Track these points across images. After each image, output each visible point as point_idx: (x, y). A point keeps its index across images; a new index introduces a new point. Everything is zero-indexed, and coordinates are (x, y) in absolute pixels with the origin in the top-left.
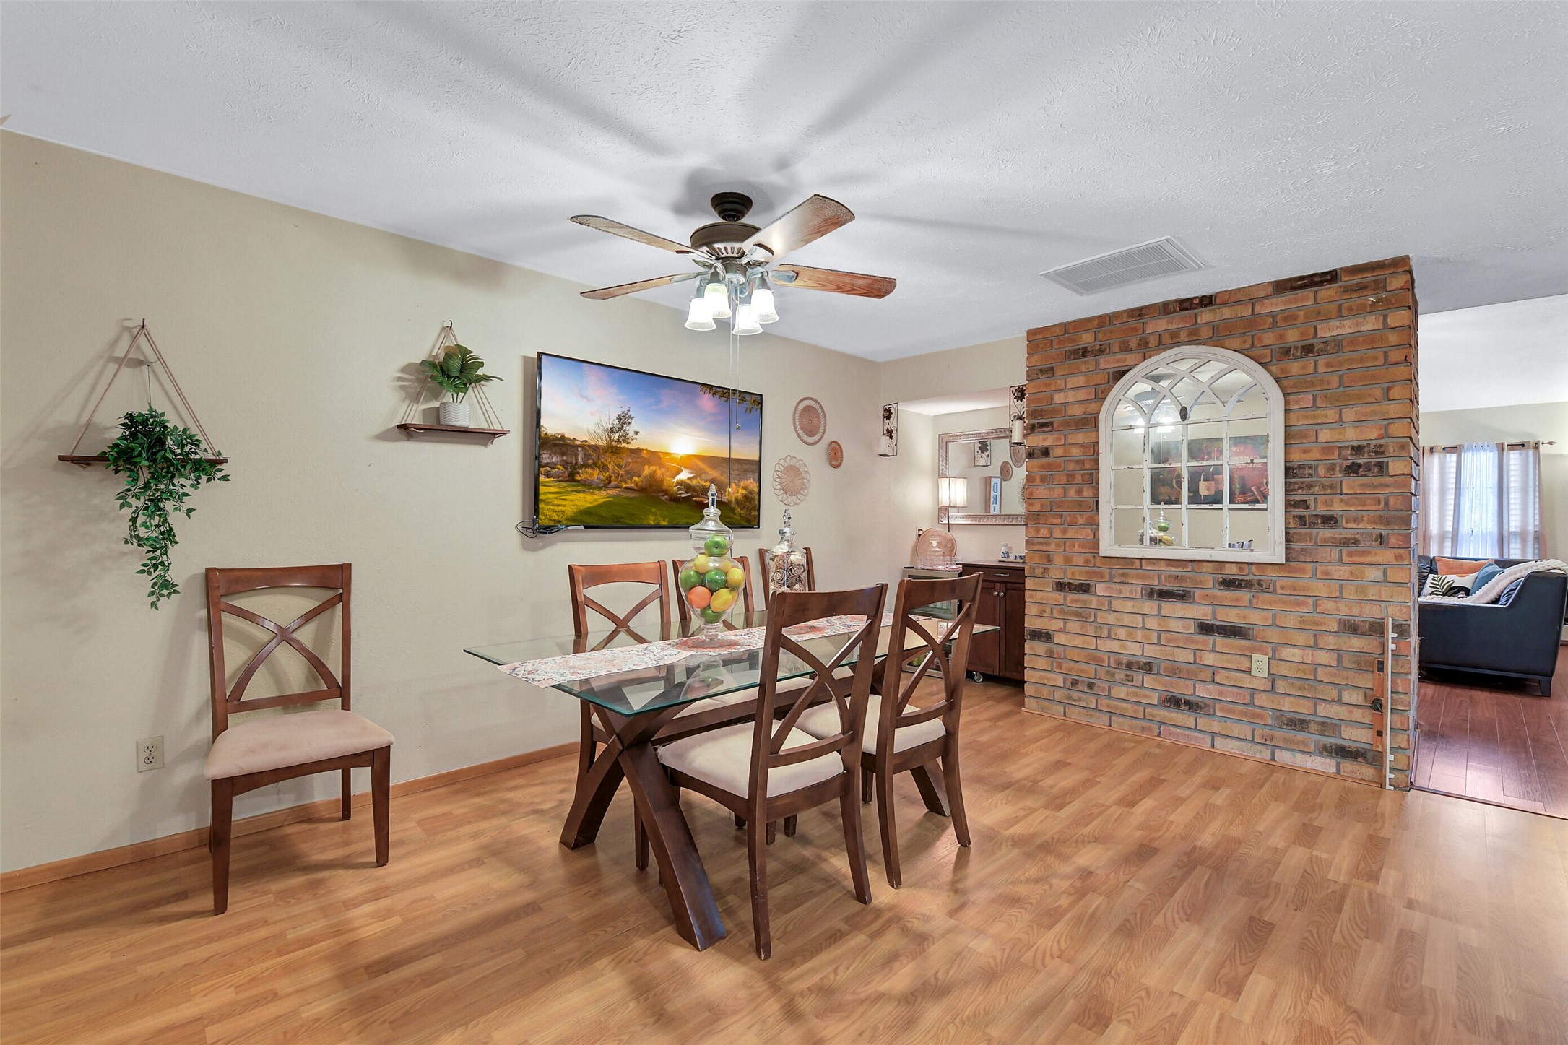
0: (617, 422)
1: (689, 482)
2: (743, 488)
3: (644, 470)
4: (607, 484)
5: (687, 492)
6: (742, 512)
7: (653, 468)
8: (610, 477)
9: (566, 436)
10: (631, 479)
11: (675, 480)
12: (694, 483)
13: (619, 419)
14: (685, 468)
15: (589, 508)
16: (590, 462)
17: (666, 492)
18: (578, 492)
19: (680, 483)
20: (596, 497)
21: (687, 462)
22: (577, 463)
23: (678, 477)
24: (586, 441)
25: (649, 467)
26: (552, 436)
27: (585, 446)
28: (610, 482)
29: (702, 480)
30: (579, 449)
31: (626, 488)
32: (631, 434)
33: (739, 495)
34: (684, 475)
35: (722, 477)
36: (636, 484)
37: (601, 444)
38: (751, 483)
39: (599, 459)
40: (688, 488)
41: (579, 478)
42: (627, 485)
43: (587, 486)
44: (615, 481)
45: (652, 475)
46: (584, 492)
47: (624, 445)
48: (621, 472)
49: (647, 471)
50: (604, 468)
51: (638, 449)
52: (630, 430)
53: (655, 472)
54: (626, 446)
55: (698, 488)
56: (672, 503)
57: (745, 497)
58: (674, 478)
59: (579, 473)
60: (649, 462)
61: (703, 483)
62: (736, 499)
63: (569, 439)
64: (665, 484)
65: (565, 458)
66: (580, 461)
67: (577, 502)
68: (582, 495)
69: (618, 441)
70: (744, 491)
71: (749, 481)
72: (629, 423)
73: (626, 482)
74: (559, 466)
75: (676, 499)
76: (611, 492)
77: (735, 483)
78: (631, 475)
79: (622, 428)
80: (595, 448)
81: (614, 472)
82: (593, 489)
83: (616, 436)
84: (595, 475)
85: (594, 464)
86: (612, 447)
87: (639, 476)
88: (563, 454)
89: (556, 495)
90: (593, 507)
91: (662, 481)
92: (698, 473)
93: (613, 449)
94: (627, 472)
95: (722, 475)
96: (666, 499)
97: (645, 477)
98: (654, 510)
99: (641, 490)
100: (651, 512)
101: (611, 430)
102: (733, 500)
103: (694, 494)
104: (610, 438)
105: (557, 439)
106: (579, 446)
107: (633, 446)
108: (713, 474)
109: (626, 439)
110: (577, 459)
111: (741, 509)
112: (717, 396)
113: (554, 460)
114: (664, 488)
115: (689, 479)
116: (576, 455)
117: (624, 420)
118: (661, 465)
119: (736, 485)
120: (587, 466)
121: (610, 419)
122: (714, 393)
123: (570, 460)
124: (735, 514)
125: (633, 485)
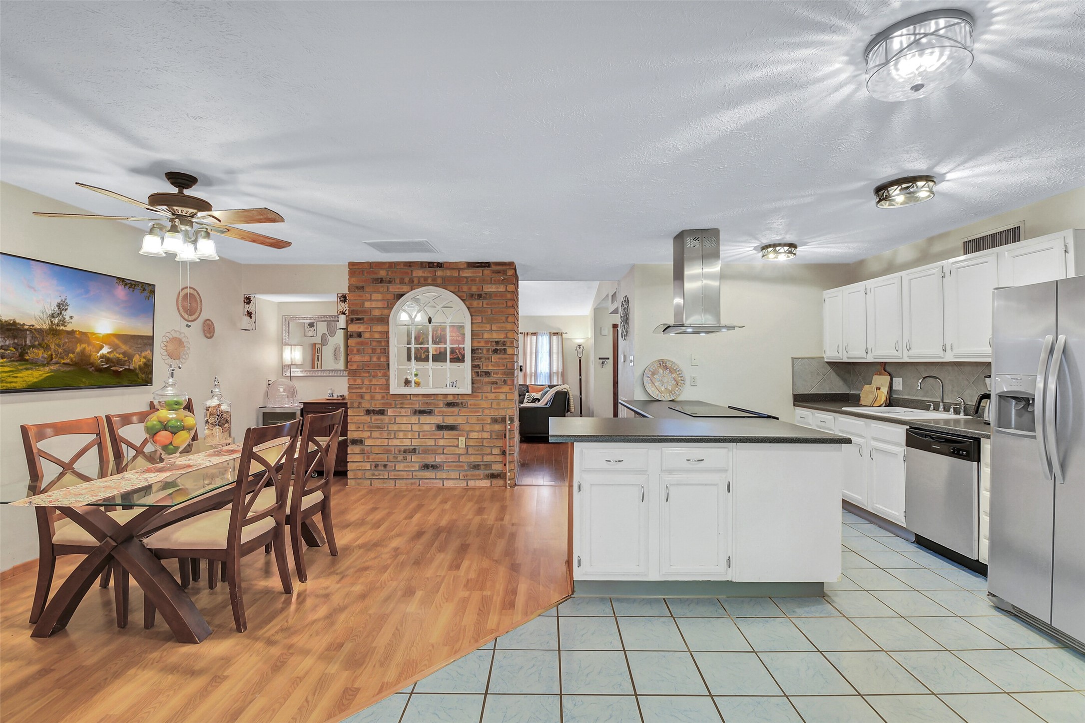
0: (57, 309)
1: (108, 355)
2: (144, 358)
3: (77, 348)
4: (49, 361)
5: (107, 364)
6: (143, 376)
7: (83, 346)
8: (52, 355)
9: (17, 321)
10: (67, 355)
11: (99, 355)
12: (111, 356)
13: (59, 306)
14: (106, 344)
15: (36, 382)
16: (37, 343)
17: (92, 365)
18: (27, 369)
19: (102, 357)
20: (41, 373)
21: (107, 339)
22: (26, 345)
23: (101, 352)
24: (33, 326)
25: (80, 345)
26: (6, 322)
27: (32, 330)
28: (52, 359)
29: (117, 353)
30: (28, 332)
31: (64, 363)
32: (67, 318)
33: (141, 363)
34: (105, 350)
35: (130, 350)
36: (71, 360)
37: (45, 327)
38: (148, 353)
39: (43, 340)
40: (107, 359)
41: (27, 357)
42: (65, 361)
43: (35, 364)
44: (56, 358)
45: (83, 351)
46: (31, 369)
47: (62, 328)
48: (60, 350)
49: (79, 349)
50: (47, 348)
51: (73, 330)
52: (67, 315)
53: (84, 350)
54: (64, 328)
55: (114, 360)
56: (96, 373)
57: (145, 364)
58: (98, 353)
59: (27, 353)
60: (80, 341)
61: (118, 355)
62: (139, 366)
63: (19, 324)
64: (92, 358)
65: (16, 341)
66: (28, 342)
67: (26, 379)
68: (30, 372)
69: (58, 325)
70: (144, 360)
71: (147, 352)
72: (66, 309)
73: (63, 358)
74: (11, 348)
75: (99, 370)
76: (52, 367)
77: (138, 354)
78: (67, 352)
79: (61, 313)
80: (40, 331)
81: (54, 351)
82: (39, 366)
83: (56, 321)
84: (40, 354)
85: (40, 345)
86: (54, 330)
87: (73, 353)
88: (14, 337)
89: (8, 374)
90: (38, 381)
91: (90, 355)
92: (115, 348)
93: (54, 332)
94: (64, 351)
95: (130, 349)
96: (93, 370)
97: (78, 353)
98: (84, 380)
99: (75, 364)
100: (82, 381)
101: (53, 316)
102: (137, 367)
103: (112, 364)
104: (52, 322)
105: (10, 324)
106: (27, 330)
107: (69, 328)
108: (124, 348)
109: (63, 322)
110: (26, 341)
111: (142, 374)
112: (127, 287)
113: (7, 343)
114: (91, 361)
115: (108, 353)
116: (25, 338)
117: (62, 307)
118: (89, 344)
119: (139, 355)
120: (33, 346)
121: (52, 307)
122: (126, 285)
123: (20, 343)
124: (139, 378)
125: (69, 361)
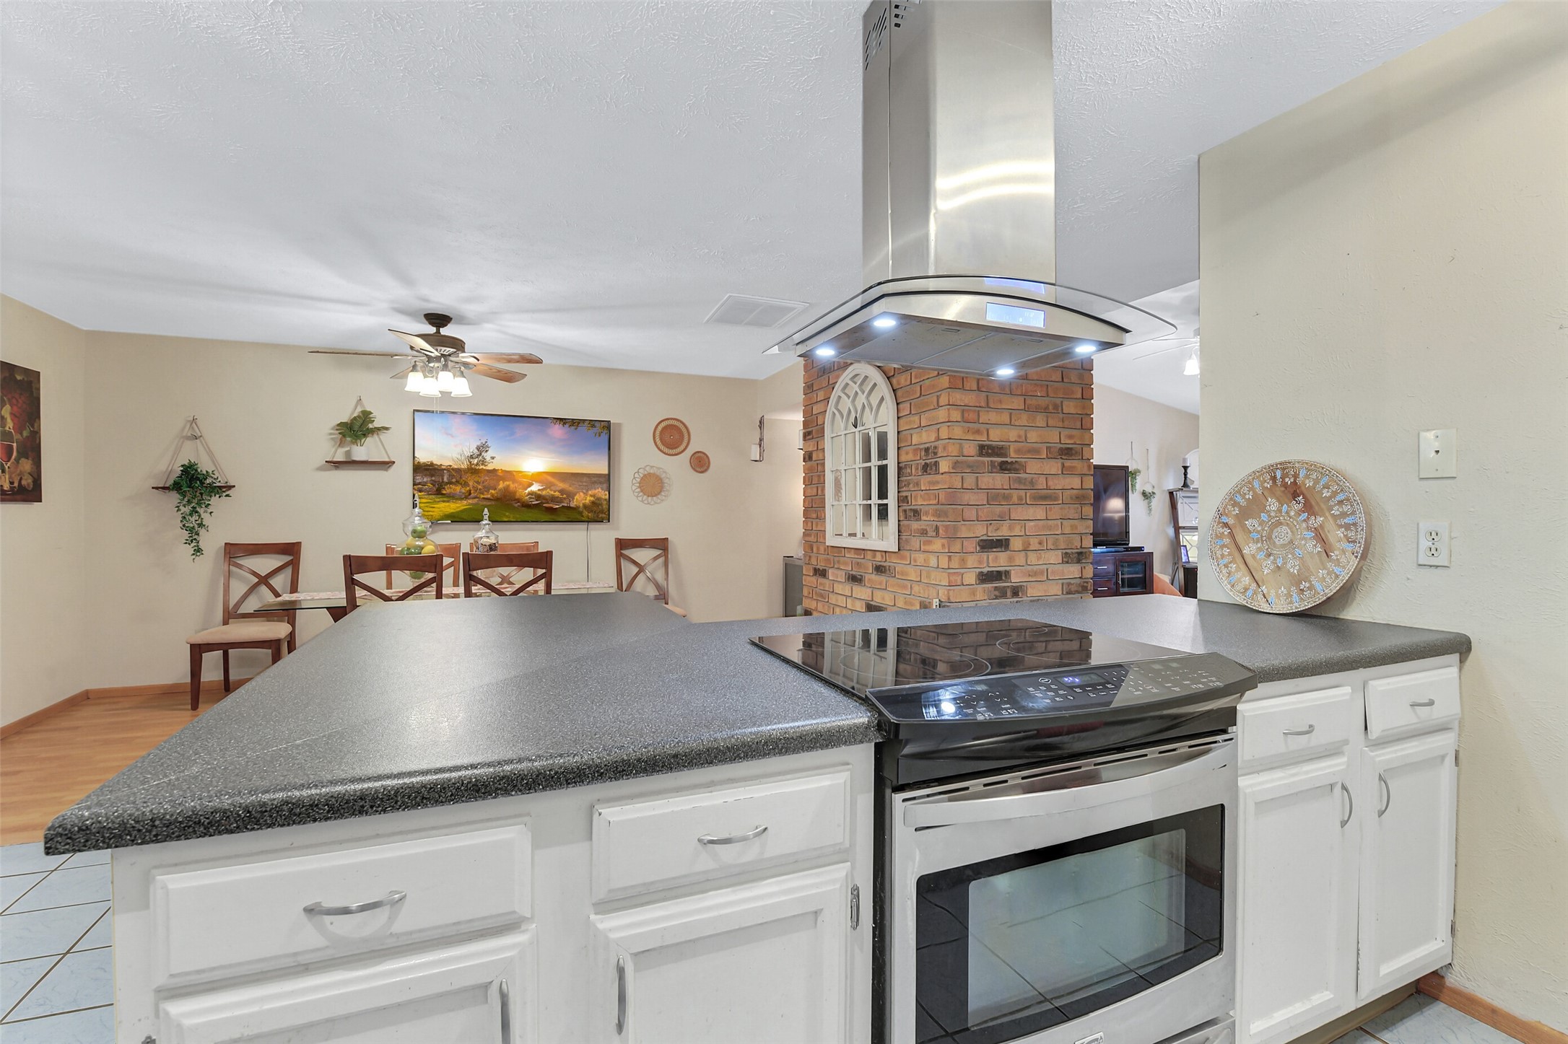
0: (476, 451)
1: (540, 492)
2: (591, 496)
3: (499, 485)
4: (468, 495)
5: (537, 500)
6: (590, 515)
7: (507, 483)
8: (470, 491)
9: (435, 463)
10: (488, 491)
11: (527, 491)
12: (544, 493)
13: (478, 448)
14: (536, 482)
15: (452, 513)
16: (454, 480)
17: (518, 500)
18: (444, 501)
19: (531, 493)
20: (458, 505)
21: (538, 477)
22: (443, 482)
23: (529, 489)
24: (450, 466)
25: (503, 483)
26: (424, 463)
27: (450, 470)
28: (470, 494)
29: (551, 490)
30: (445, 471)
31: (484, 498)
32: (488, 458)
33: (587, 501)
34: (535, 488)
35: (571, 488)
36: (492, 495)
37: (463, 467)
38: (601, 491)
39: (461, 478)
40: (538, 497)
41: (444, 492)
42: (485, 496)
43: (451, 497)
44: (474, 493)
45: (507, 488)
46: (448, 502)
47: (481, 467)
48: (480, 487)
49: (501, 485)
50: (466, 484)
51: (494, 469)
52: (487, 456)
53: (508, 486)
54: (484, 468)
55: (548, 497)
56: (523, 508)
57: (593, 503)
58: (526, 490)
59: (444, 488)
60: (504, 479)
61: (552, 493)
62: (584, 504)
63: (436, 465)
64: (518, 494)
65: (433, 478)
66: (445, 480)
67: (443, 509)
68: (447, 504)
69: (477, 464)
70: (592, 499)
71: (597, 491)
72: (487, 451)
73: (483, 494)
74: (429, 484)
75: (527, 506)
76: (470, 501)
78: (487, 489)
79: (480, 454)
80: (458, 470)
81: (473, 487)
82: (457, 499)
83: (476, 461)
84: (458, 489)
85: (457, 482)
86: (472, 469)
87: (495, 489)
88: (432, 476)
89: (427, 504)
90: (456, 512)
91: (515, 492)
92: (549, 485)
93: (473, 471)
94: (484, 487)
95: (570, 486)
96: (519, 506)
97: (500, 490)
98: (507, 514)
99: (497, 499)
100: (505, 515)
101: (472, 457)
102: (581, 505)
103: (544, 501)
104: (470, 462)
105: (427, 465)
106: (445, 469)
107: (490, 467)
108: (561, 485)
109: (484, 462)
110: (443, 479)
112: (567, 425)
113: (425, 480)
114: (517, 497)
115: (539, 490)
116: (443, 476)
117: (482, 449)
118: (514, 481)
119: (584, 493)
120: (451, 483)
121: (470, 447)
122: (565, 424)
123: (437, 480)
124: (583, 516)
125: (489, 496)
